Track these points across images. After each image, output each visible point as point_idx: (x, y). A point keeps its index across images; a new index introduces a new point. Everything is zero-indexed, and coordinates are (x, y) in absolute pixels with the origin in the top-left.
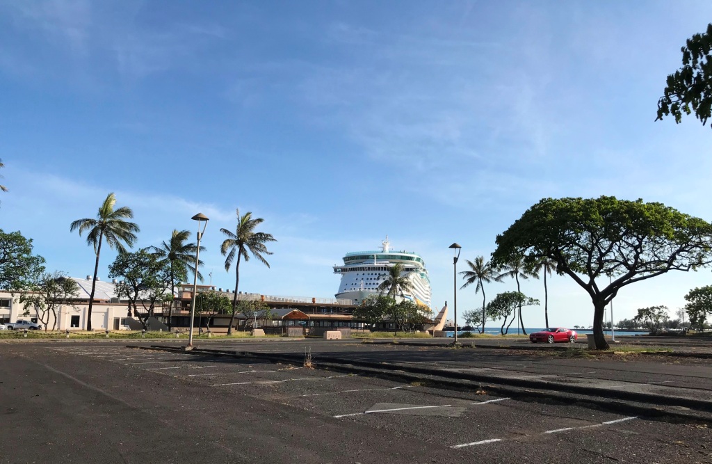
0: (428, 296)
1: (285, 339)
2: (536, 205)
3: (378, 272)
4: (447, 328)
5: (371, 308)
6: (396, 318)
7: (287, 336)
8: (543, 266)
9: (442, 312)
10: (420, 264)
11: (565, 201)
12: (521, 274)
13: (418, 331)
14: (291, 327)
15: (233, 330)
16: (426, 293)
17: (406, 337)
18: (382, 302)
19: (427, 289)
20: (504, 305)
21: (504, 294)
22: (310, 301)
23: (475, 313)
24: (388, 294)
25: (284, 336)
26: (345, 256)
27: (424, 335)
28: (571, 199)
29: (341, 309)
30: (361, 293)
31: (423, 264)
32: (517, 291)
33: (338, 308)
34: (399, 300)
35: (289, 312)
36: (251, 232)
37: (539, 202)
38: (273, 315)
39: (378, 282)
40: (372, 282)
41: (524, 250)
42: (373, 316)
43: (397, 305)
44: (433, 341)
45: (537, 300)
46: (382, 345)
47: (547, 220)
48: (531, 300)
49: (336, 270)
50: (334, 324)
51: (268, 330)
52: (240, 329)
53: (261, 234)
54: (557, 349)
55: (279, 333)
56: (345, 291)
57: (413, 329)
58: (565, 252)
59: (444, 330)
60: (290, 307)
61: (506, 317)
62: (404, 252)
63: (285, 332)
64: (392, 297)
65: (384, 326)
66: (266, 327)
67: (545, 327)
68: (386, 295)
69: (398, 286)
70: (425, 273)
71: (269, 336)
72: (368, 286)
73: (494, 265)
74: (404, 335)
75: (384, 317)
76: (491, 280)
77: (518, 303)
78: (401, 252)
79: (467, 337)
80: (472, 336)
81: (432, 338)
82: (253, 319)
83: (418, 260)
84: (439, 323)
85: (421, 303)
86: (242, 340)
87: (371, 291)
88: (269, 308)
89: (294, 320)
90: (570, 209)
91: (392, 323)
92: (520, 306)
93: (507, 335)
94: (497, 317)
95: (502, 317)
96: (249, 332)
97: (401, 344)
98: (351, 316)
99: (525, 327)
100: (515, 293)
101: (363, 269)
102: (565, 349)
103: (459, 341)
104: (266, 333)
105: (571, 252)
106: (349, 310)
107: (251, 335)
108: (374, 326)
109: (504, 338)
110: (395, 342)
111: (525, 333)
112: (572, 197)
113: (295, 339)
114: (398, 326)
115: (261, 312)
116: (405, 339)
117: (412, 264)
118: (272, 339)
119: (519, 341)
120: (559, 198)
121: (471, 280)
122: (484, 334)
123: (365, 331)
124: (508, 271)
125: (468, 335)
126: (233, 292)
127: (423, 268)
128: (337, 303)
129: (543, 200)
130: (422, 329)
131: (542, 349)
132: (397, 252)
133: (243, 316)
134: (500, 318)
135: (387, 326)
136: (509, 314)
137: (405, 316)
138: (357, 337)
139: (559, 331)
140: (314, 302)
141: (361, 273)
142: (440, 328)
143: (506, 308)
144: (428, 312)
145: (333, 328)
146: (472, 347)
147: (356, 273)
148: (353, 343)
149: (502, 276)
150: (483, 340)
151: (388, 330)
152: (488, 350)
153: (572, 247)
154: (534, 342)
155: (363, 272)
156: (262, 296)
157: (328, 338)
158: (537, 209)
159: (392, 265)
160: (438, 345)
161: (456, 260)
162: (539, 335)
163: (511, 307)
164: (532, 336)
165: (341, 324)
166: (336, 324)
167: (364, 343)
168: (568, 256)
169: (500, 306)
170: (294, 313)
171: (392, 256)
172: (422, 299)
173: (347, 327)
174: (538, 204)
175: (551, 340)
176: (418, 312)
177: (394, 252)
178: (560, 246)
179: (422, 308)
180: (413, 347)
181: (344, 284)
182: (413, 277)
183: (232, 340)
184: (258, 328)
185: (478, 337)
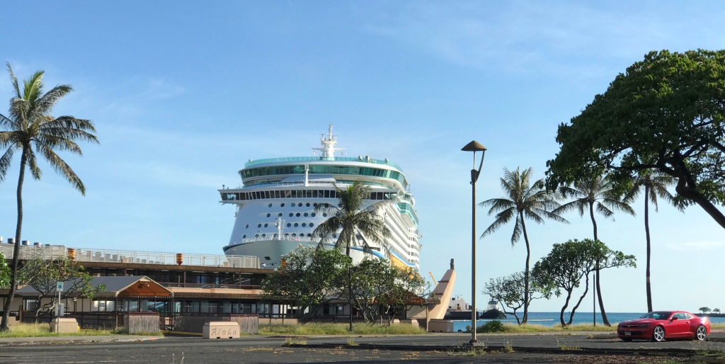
0: (414, 251)
1: (122, 338)
2: (637, 65)
3: (312, 200)
4: (453, 315)
5: (299, 274)
6: (352, 295)
7: (127, 332)
8: (642, 188)
9: (445, 282)
10: (399, 183)
11: (694, 56)
12: (600, 206)
13: (397, 321)
14: (134, 313)
15: (11, 320)
16: (411, 243)
17: (372, 332)
18: (324, 261)
19: (412, 235)
20: (566, 267)
21: (568, 245)
22: (171, 261)
23: (510, 283)
24: (336, 245)
25: (120, 333)
26: (243, 167)
27: (408, 329)
28: (705, 53)
29: (237, 276)
30: (277, 244)
31: (405, 183)
32: (592, 238)
33: (231, 274)
34: (358, 258)
35: (129, 282)
36: (45, 114)
37: (642, 59)
38: (97, 290)
39: (312, 220)
40: (301, 221)
41: (611, 156)
42: (305, 291)
43: (355, 269)
44: (427, 341)
45: (632, 257)
46: (324, 350)
47: (659, 96)
48: (620, 256)
49: (225, 196)
50: (222, 307)
51: (88, 320)
52: (27, 318)
53: (68, 120)
54: (673, 353)
55: (110, 326)
56: (244, 241)
57: (386, 317)
58: (690, 161)
59: (447, 317)
60: (129, 272)
61: (570, 290)
62: (366, 160)
63: (121, 323)
64: (344, 253)
65: (326, 311)
66: (83, 314)
67: (646, 311)
68: (332, 248)
69: (356, 230)
70: (408, 202)
71: (91, 332)
72: (292, 230)
73: (551, 185)
74: (369, 328)
75: (328, 293)
76: (542, 216)
77: (595, 262)
78: (359, 160)
79: (494, 331)
80: (503, 330)
81: (424, 334)
82: (55, 296)
83: (395, 175)
84: (439, 302)
85: (400, 264)
86: (32, 340)
87: (299, 239)
88: (87, 276)
89: (139, 300)
90: (704, 74)
91: (344, 304)
92: (597, 269)
93: (572, 326)
94: (553, 291)
95: (563, 290)
96: (47, 325)
97: (363, 346)
98: (258, 292)
99: (606, 311)
100: (589, 242)
101: (282, 194)
102: (690, 353)
103: (481, 339)
104: (83, 324)
105: (704, 161)
106: (255, 278)
107: (51, 330)
108: (307, 310)
109: (566, 333)
110: (351, 342)
111: (606, 322)
112: (709, 49)
113: (144, 338)
114: (354, 311)
115: (71, 283)
116: (370, 338)
117: (382, 183)
118: (96, 338)
119: (597, 337)
120: (682, 51)
121: (504, 217)
122: (528, 325)
123: (287, 321)
124: (575, 199)
125: (496, 327)
126: (10, 241)
127: (405, 192)
128: (229, 265)
129: (651, 54)
130: (403, 317)
131: (644, 353)
132: (351, 160)
133: (32, 290)
134: (558, 293)
135: (332, 311)
136: (576, 284)
137: (370, 292)
138: (273, 334)
139: (675, 318)
140: (180, 262)
141: (276, 202)
142: (439, 313)
143: (571, 272)
144: (417, 281)
145: (221, 316)
146: (507, 352)
147: (265, 202)
148: (265, 346)
149: (564, 207)
150: (525, 337)
151: (335, 319)
152: (538, 355)
153: (705, 149)
154: (627, 339)
155: (281, 200)
156: (71, 250)
157: (212, 336)
158: (639, 74)
159: (343, 186)
160: (438, 348)
161: (475, 175)
162: (635, 325)
163: (580, 271)
164: (623, 328)
165: (236, 307)
166: (227, 308)
167: (286, 345)
168: (698, 168)
169: (558, 268)
170: (141, 285)
171: (341, 167)
172: (401, 256)
173: (249, 313)
174: (641, 64)
175: (659, 335)
176: (397, 281)
177: (346, 159)
178: (683, 147)
179: (405, 275)
180: (389, 352)
181: (242, 226)
182: (384, 212)
183: (11, 340)
184: (66, 316)
185: (514, 330)
